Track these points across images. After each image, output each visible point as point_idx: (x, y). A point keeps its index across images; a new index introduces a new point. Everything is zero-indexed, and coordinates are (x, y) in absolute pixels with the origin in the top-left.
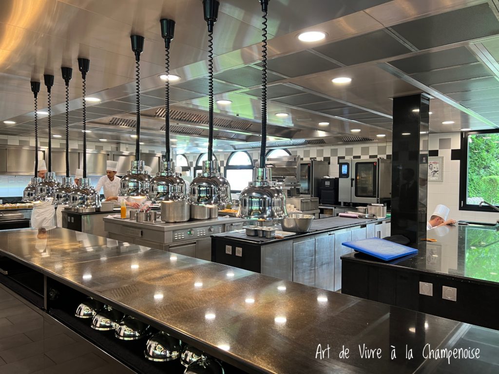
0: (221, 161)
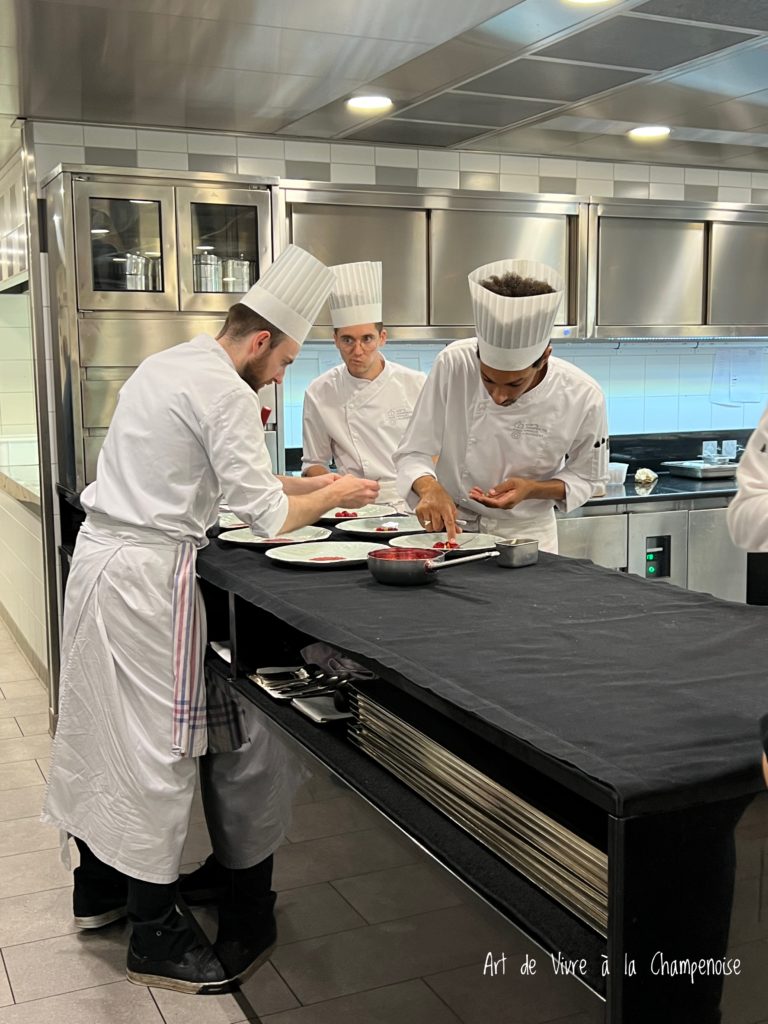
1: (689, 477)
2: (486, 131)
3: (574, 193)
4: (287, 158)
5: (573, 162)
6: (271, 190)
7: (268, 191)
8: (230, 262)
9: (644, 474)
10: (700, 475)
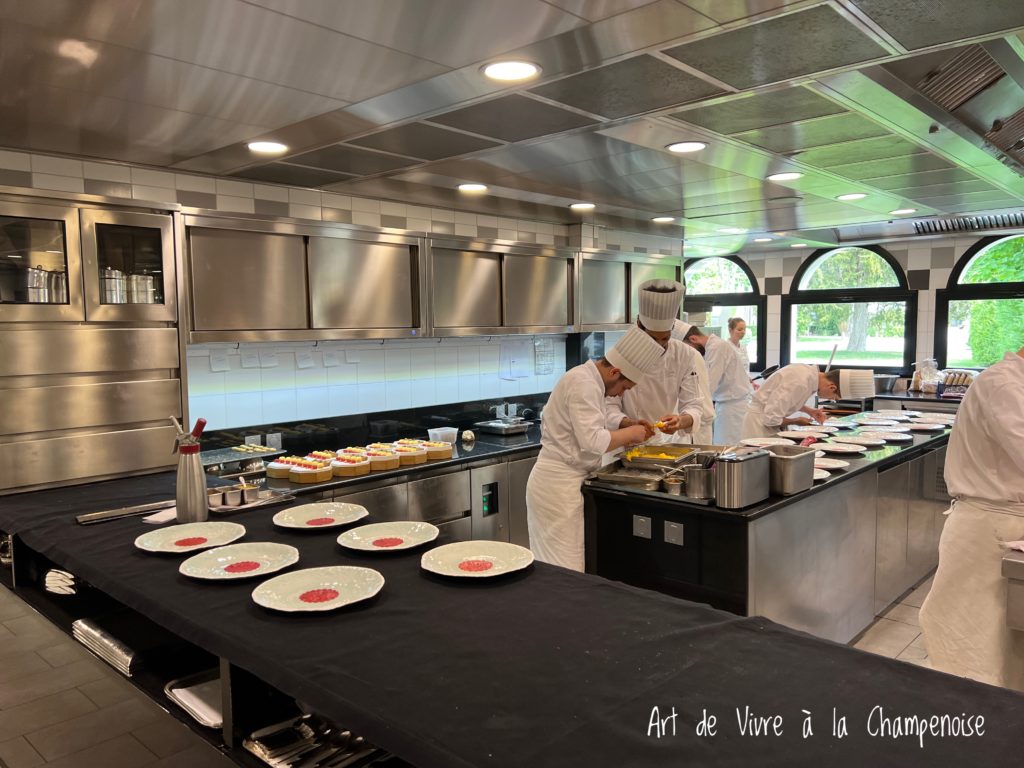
0: (768, 281)
1: (495, 434)
2: (349, 178)
3: (405, 228)
4: (179, 188)
5: (404, 205)
6: (173, 215)
7: (171, 217)
8: (134, 277)
9: (468, 434)
10: (504, 432)
